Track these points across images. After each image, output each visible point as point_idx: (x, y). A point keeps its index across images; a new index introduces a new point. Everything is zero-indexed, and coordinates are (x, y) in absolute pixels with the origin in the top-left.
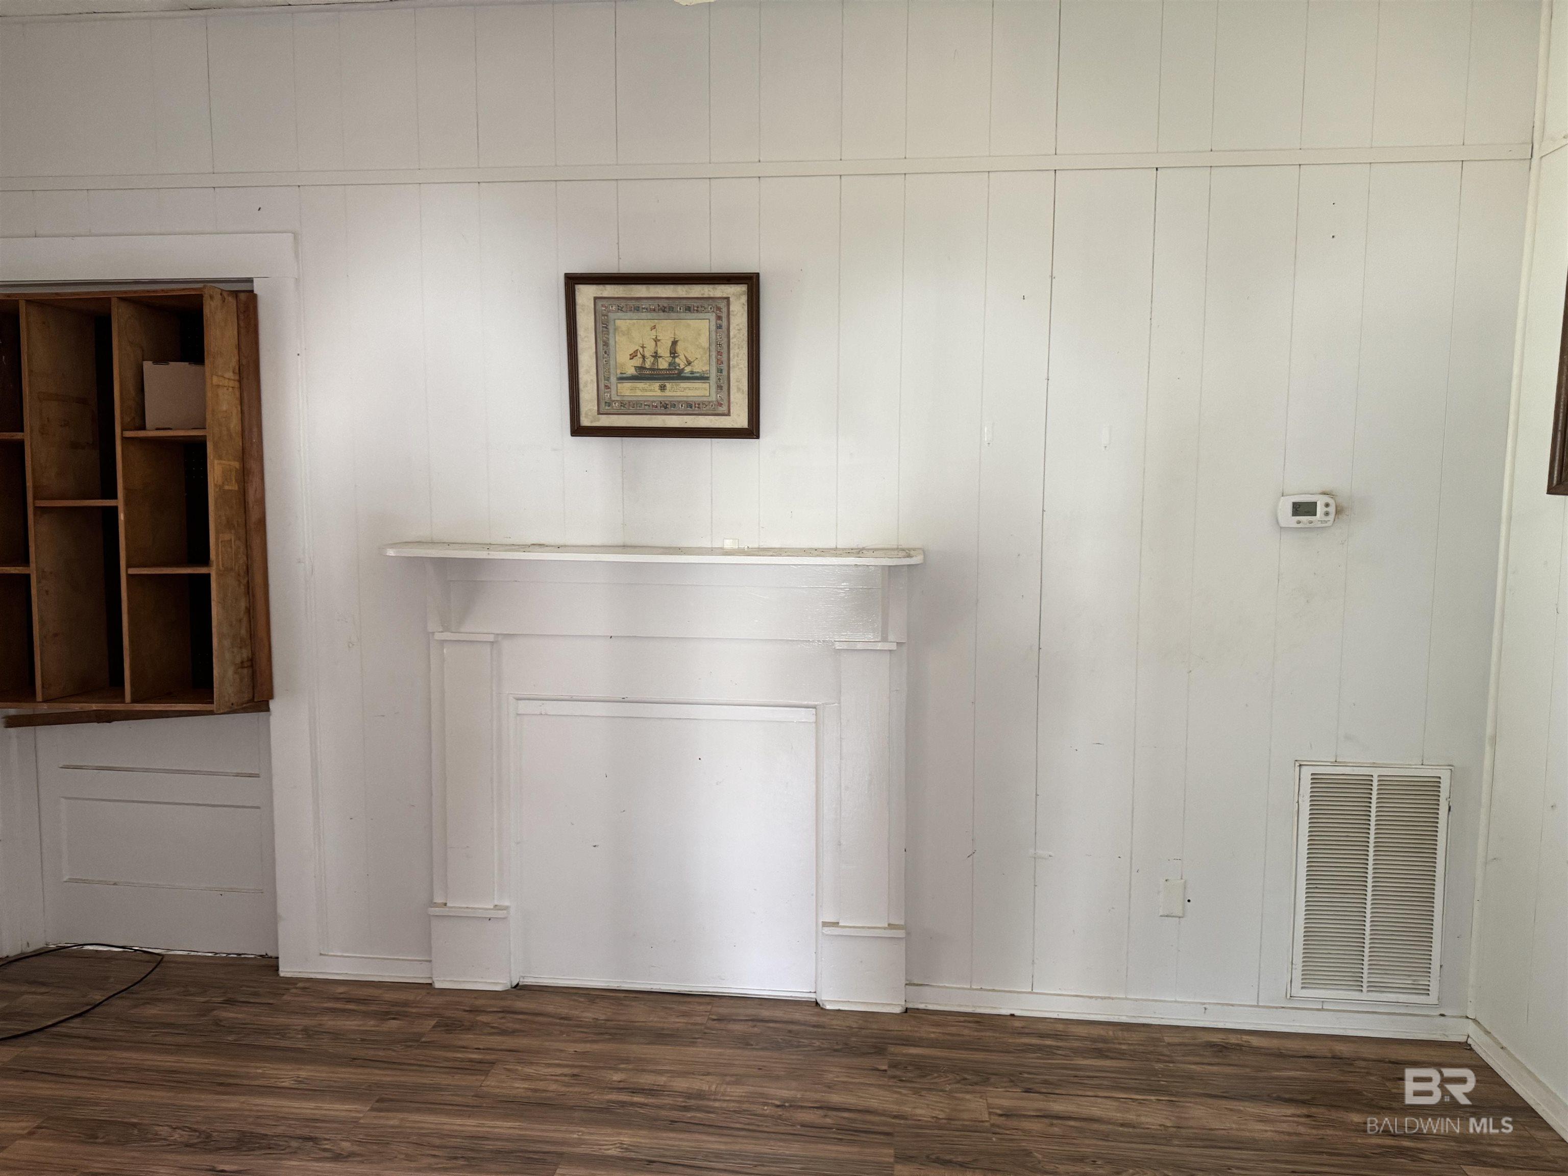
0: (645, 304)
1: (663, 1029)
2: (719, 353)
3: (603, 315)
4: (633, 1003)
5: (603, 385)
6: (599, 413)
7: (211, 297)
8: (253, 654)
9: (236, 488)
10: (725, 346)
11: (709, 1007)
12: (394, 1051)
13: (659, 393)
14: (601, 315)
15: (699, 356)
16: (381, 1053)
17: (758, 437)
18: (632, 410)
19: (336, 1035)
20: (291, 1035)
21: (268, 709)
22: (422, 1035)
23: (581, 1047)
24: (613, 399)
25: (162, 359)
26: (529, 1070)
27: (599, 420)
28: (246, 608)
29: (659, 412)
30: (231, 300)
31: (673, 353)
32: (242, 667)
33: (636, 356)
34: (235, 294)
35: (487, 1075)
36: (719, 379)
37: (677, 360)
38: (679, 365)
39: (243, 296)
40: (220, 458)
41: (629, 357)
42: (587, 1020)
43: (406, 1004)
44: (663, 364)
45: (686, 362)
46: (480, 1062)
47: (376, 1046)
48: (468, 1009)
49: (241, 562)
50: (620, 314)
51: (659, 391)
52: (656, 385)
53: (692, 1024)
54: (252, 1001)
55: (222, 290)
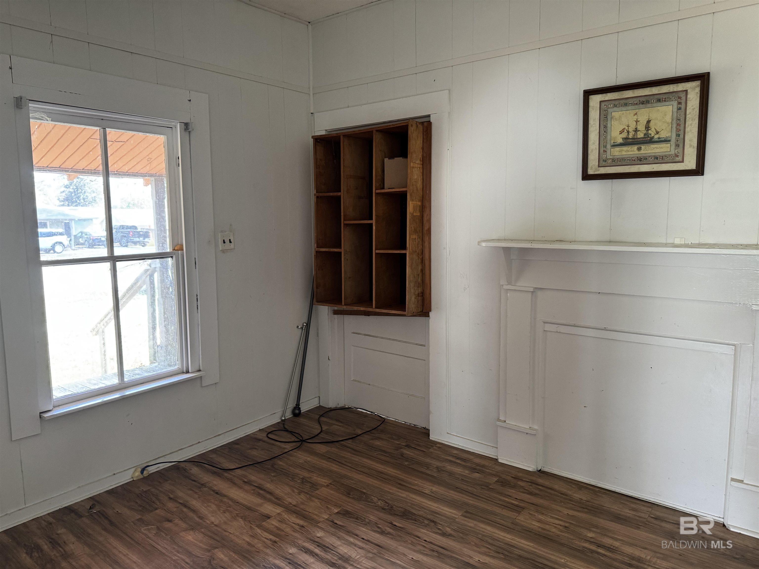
0: (631, 101)
1: (620, 515)
2: (678, 125)
3: (605, 111)
4: (604, 496)
5: (602, 150)
6: (599, 166)
7: (412, 126)
8: (423, 290)
9: (419, 214)
10: (682, 120)
11: (650, 509)
12: (476, 489)
13: (637, 152)
14: (603, 111)
15: (664, 128)
16: (470, 488)
17: (703, 174)
18: (619, 163)
19: (451, 474)
20: (431, 469)
21: (429, 316)
22: (490, 484)
23: (571, 512)
24: (608, 158)
25: (391, 157)
26: (540, 517)
27: (598, 171)
28: (421, 269)
29: (636, 163)
30: (420, 127)
31: (647, 128)
32: (418, 296)
33: (624, 132)
34: (422, 123)
35: (519, 514)
36: (677, 141)
37: (650, 132)
38: (651, 134)
39: (425, 124)
40: (413, 201)
41: (619, 133)
42: (576, 498)
43: (483, 466)
44: (640, 135)
45: (655, 133)
46: (517, 506)
47: (468, 484)
48: (514, 476)
49: (420, 248)
50: (615, 109)
51: (637, 151)
52: (635, 148)
53: (638, 516)
54: (417, 448)
55: (416, 122)
